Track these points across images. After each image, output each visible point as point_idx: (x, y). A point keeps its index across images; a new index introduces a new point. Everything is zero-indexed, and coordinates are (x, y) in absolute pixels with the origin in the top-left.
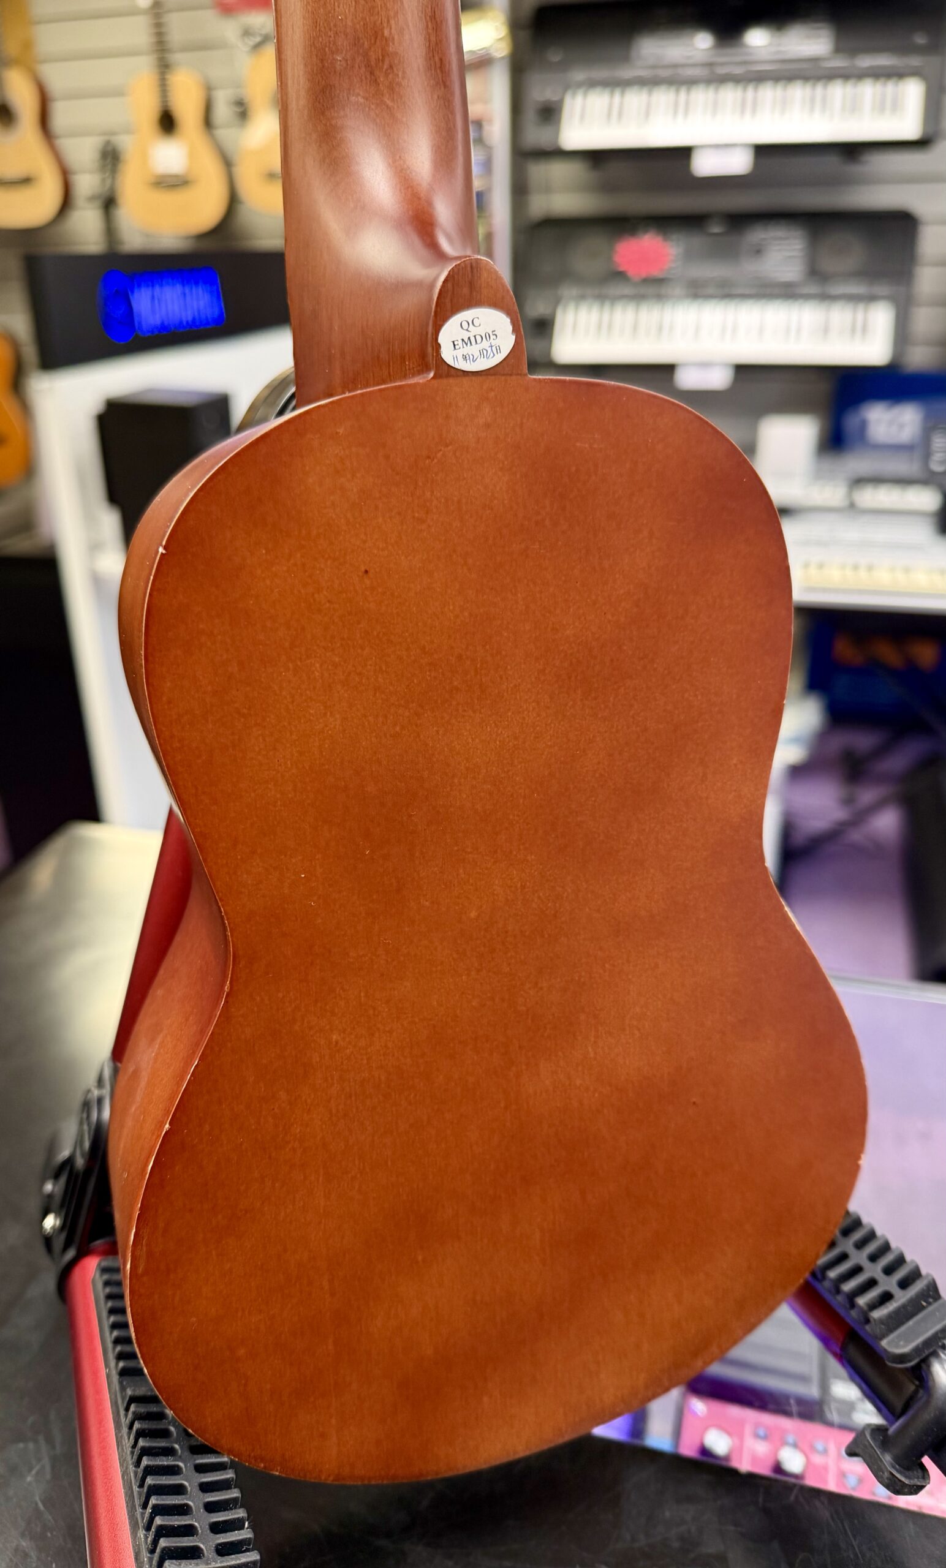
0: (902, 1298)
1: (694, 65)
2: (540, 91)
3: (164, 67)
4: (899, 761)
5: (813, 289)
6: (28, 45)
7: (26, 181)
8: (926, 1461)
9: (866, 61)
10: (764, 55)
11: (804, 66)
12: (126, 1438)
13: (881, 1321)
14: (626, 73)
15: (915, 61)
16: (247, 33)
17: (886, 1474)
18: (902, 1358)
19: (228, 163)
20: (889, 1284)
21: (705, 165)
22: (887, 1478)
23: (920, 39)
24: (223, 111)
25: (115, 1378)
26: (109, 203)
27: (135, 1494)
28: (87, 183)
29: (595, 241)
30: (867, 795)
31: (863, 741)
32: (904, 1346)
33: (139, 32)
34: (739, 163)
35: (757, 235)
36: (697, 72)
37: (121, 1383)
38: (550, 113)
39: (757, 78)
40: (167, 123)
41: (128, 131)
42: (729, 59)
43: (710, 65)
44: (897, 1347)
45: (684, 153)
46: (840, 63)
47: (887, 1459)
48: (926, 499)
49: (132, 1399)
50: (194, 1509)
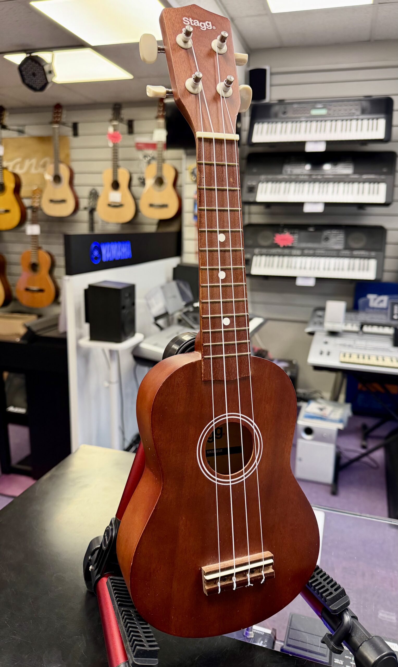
0: (335, 594)
1: (304, 175)
2: (249, 182)
3: (116, 167)
4: (383, 431)
5: (347, 252)
6: (68, 156)
7: (63, 201)
8: (342, 644)
9: (365, 177)
10: (329, 172)
11: (343, 177)
12: (122, 621)
13: (329, 600)
14: (280, 177)
15: (383, 177)
16: (145, 157)
17: (331, 646)
18: (335, 611)
19: (136, 199)
20: (332, 590)
21: (307, 209)
22: (332, 647)
23: (385, 170)
24: (135, 181)
25: (117, 606)
26: (92, 211)
27: (126, 634)
28: (84, 203)
29: (268, 233)
30: (371, 445)
31: (370, 422)
32: (336, 608)
33: (108, 154)
34: (320, 209)
35: (327, 233)
36: (306, 177)
37: (119, 608)
38: (252, 190)
39: (327, 181)
40: (116, 185)
41: (101, 186)
42: (317, 174)
43: (310, 175)
44: (334, 608)
45: (301, 205)
46: (356, 176)
47: (332, 643)
48: (390, 331)
49: (123, 611)
50: (142, 637)
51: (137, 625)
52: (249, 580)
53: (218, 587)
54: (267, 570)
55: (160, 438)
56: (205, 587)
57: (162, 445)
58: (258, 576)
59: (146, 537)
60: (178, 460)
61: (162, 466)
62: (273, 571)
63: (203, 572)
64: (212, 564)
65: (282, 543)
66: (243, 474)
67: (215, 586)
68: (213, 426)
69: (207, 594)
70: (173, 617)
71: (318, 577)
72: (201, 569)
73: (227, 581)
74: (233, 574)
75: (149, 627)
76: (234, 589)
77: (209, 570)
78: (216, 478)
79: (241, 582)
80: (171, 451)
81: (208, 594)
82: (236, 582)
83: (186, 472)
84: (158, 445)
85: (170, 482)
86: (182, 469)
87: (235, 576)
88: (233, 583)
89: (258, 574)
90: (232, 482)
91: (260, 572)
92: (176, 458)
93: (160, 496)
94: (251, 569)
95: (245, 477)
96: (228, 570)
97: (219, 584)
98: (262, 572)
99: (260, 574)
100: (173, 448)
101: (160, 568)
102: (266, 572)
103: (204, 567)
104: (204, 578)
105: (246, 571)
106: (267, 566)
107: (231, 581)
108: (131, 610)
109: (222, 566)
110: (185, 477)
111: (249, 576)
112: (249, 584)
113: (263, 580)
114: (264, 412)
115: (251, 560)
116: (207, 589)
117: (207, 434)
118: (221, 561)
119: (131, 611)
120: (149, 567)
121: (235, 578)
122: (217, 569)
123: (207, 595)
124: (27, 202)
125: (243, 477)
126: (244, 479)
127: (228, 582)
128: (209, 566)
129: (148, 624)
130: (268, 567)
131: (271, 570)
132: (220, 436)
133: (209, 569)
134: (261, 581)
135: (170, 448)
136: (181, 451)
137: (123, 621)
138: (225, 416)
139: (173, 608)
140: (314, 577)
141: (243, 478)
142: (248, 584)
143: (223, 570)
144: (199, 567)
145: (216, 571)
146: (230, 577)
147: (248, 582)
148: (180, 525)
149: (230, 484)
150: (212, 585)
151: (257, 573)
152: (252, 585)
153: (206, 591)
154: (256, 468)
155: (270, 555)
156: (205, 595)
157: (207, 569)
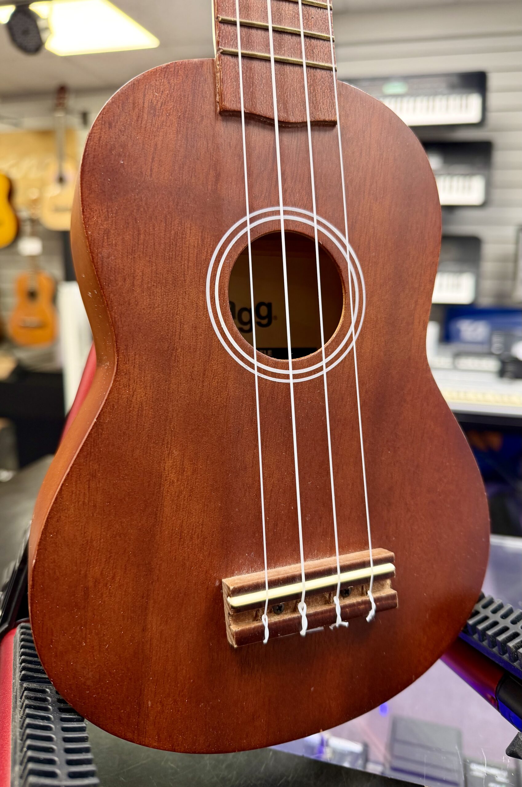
25: (18, 682)
37: (20, 685)
49: (26, 689)
50: (57, 751)
51: (53, 723)
52: (338, 611)
53: (263, 627)
54: (379, 591)
55: (108, 239)
56: (231, 627)
57: (113, 258)
58: (359, 604)
59: (72, 491)
60: (156, 305)
61: (115, 312)
62: (393, 592)
63: (225, 591)
64: (248, 572)
65: (410, 531)
66: (322, 360)
67: (255, 624)
68: (247, 232)
69: (234, 643)
70: (150, 703)
71: (488, 612)
72: (221, 583)
73: (286, 614)
74: (301, 593)
75: (85, 727)
76: (303, 632)
77: (241, 583)
78: (254, 361)
79: (320, 616)
80: (137, 278)
81: (237, 643)
82: (308, 616)
83: (180, 339)
84: (100, 255)
85: (137, 356)
86: (168, 330)
87: (305, 602)
88: (300, 618)
89: (359, 599)
90: (295, 377)
91: (364, 593)
92: (152, 297)
93: (112, 388)
94: (343, 585)
95: (327, 367)
96: (287, 585)
97: (265, 620)
98: (369, 592)
99: (364, 598)
100: (143, 272)
101: (113, 578)
102: (378, 595)
103: (227, 579)
104: (228, 604)
105: (332, 589)
106: (380, 578)
107: (294, 613)
108: (49, 688)
109: (271, 575)
110: (177, 349)
111: (337, 602)
112: (339, 621)
113: (372, 613)
114: (369, 221)
115: (343, 564)
116: (234, 630)
117: (231, 249)
118: (269, 566)
119: (48, 690)
120: (82, 572)
121: (305, 605)
122: (260, 581)
123: (235, 646)
124: (24, 214)
125: (322, 366)
126: (324, 372)
127: (286, 616)
128: (239, 577)
129: (85, 720)
130: (381, 582)
131: (388, 590)
132: (265, 322)
133: (238, 581)
134: (367, 613)
135: (135, 271)
136: (164, 281)
137: (20, 714)
138: (277, 213)
139: (149, 679)
140: (477, 613)
141: (321, 369)
142: (335, 622)
143: (274, 584)
144: (215, 579)
145: (257, 587)
146: (291, 604)
147: (336, 616)
148: (166, 468)
149: (291, 381)
150: (249, 623)
151: (355, 596)
152: (346, 624)
153: (232, 637)
154: (352, 348)
155: (386, 553)
156: (232, 647)
157: (236, 582)
